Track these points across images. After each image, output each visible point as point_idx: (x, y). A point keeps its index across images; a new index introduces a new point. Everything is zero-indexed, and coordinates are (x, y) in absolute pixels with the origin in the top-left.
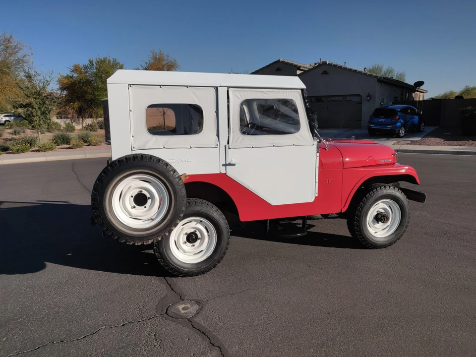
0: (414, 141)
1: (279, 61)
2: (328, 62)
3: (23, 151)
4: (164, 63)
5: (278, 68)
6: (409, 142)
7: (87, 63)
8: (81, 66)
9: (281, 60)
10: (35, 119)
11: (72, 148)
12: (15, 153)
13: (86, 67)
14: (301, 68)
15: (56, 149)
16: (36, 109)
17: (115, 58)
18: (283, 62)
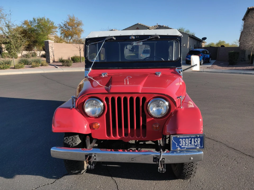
0: (208, 67)
1: (138, 24)
2: (164, 26)
3: (6, 68)
4: (75, 22)
5: (137, 28)
6: (206, 67)
7: (32, 20)
8: (29, 21)
9: (139, 23)
10: (12, 50)
11: (33, 67)
12: (2, 69)
13: (31, 22)
14: (150, 28)
15: (24, 68)
16: (12, 45)
17: (48, 18)
18: (140, 25)
